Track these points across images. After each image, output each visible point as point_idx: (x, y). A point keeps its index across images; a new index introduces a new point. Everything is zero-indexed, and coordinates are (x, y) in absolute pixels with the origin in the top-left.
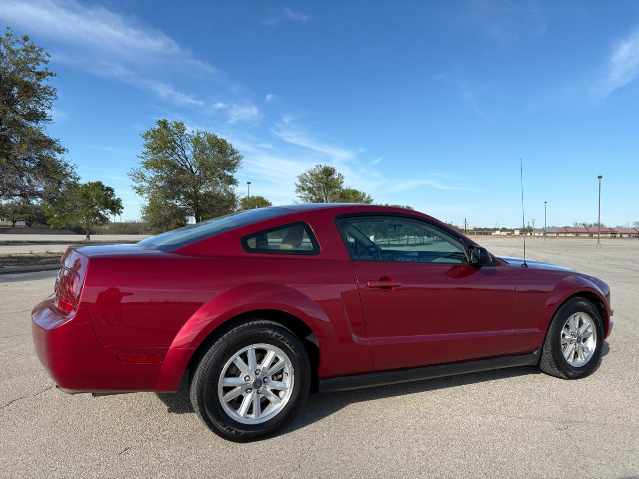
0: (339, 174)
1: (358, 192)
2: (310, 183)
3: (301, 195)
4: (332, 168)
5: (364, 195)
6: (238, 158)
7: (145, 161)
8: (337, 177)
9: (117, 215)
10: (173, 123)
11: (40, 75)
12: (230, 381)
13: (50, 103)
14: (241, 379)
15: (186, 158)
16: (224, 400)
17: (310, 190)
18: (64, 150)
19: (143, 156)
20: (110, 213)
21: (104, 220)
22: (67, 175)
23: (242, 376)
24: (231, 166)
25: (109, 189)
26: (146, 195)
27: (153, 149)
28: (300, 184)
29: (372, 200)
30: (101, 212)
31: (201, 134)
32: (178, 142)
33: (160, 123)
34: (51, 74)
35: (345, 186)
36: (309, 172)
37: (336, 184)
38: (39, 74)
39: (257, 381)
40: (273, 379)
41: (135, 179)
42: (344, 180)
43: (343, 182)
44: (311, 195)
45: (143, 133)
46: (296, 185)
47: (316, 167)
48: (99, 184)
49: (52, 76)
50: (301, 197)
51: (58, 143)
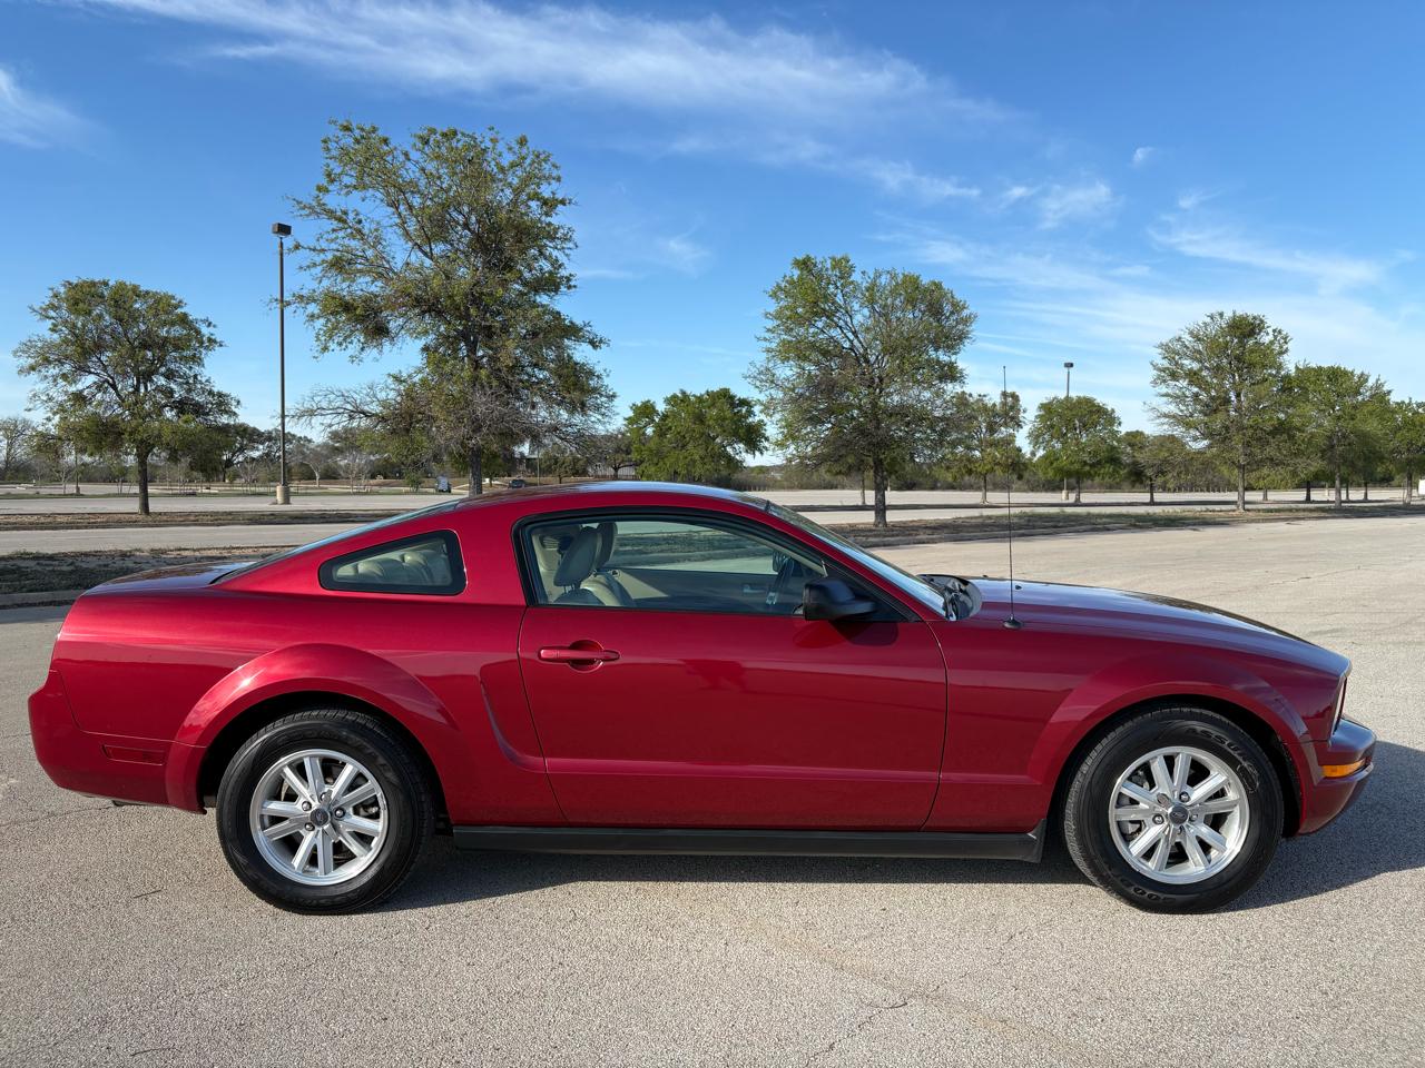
0: (1274, 331)
1: (1345, 373)
2: (1194, 359)
3: (1170, 391)
4: (1254, 318)
5: (1363, 378)
6: (966, 321)
7: (774, 345)
8: (1271, 337)
9: (757, 453)
10: (829, 261)
11: (550, 205)
12: (276, 807)
13: (567, 255)
14: (298, 806)
15: (855, 333)
16: (263, 839)
17: (1193, 377)
18: (601, 341)
19: (768, 335)
20: (747, 451)
21: (734, 465)
22: (595, 390)
23: (301, 800)
24: (953, 340)
25: (744, 402)
26: (777, 416)
27: (788, 319)
28: (1165, 363)
29: (1389, 392)
30: (729, 449)
31: (883, 277)
32: (839, 299)
33: (797, 263)
34: (563, 202)
35: (1291, 363)
36: (1191, 333)
37: (1269, 356)
38: (545, 202)
39: (317, 811)
40: (356, 812)
41: (758, 383)
42: (1290, 345)
43: (1287, 350)
44: (1196, 390)
45: (770, 287)
46: (1155, 367)
47: (1208, 320)
48: (725, 395)
49: (564, 205)
50: (1167, 395)
51: (589, 329)
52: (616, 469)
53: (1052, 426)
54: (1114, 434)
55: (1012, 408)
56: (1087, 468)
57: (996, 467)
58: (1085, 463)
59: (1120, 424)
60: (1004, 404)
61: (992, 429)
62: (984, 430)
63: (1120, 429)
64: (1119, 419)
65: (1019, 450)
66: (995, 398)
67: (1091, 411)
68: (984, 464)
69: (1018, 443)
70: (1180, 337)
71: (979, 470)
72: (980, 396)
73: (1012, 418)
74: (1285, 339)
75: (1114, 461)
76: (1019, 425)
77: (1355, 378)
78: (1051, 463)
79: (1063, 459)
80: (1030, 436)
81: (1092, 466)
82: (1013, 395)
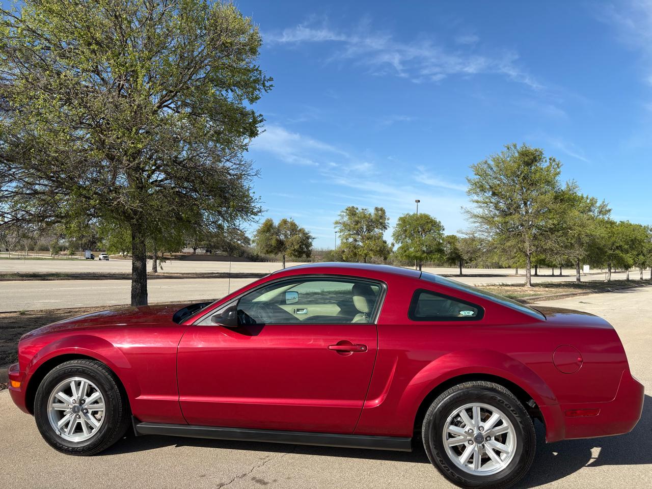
0: (550, 159)
2: (496, 177)
3: (479, 199)
4: (536, 150)
8: (548, 164)
17: (495, 190)
28: (476, 179)
42: (561, 169)
44: (497, 199)
46: (470, 180)
47: (506, 150)
50: (477, 202)
52: (195, 249)
53: (406, 231)
54: (439, 234)
55: (381, 217)
56: (425, 255)
57: (370, 252)
58: (424, 252)
59: (444, 230)
60: (376, 214)
61: (369, 230)
62: (365, 230)
63: (444, 232)
64: (443, 227)
65: (385, 242)
66: (372, 211)
67: (427, 222)
68: (363, 250)
69: (384, 238)
70: (486, 161)
71: (360, 253)
72: (363, 209)
73: (381, 223)
74: (558, 165)
75: (440, 251)
76: (385, 227)
77: (588, 201)
78: (405, 251)
79: (412, 250)
80: (394, 235)
81: (428, 253)
82: (382, 210)
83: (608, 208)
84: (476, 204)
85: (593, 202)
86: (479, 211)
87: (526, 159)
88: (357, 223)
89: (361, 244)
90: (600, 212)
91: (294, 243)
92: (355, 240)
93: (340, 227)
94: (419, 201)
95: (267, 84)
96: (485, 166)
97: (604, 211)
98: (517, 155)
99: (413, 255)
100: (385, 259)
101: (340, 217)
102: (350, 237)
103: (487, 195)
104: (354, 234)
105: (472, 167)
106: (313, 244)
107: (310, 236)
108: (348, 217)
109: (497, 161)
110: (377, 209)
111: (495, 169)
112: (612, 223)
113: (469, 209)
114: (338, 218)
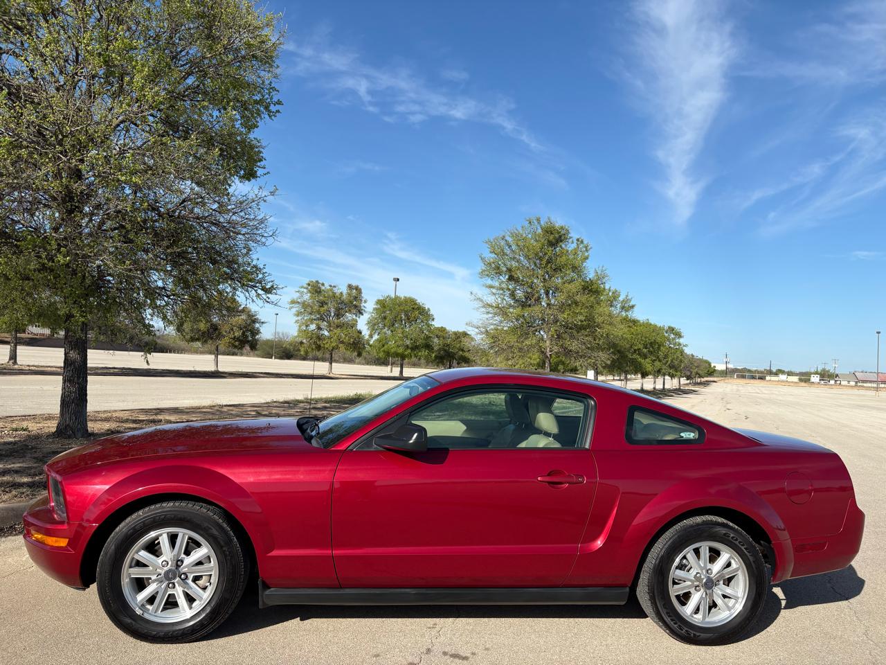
0: (578, 240)
4: (562, 228)
8: (575, 245)
28: (492, 258)
36: (512, 235)
37: (571, 262)
42: (590, 254)
43: (587, 258)
46: (483, 259)
47: (527, 224)
50: (491, 287)
53: (385, 318)
54: (429, 326)
55: (356, 298)
56: (409, 351)
57: (341, 345)
58: (407, 347)
59: (433, 320)
60: (349, 294)
61: (338, 315)
62: (332, 315)
63: (433, 323)
64: (432, 315)
65: (360, 332)
67: (413, 308)
68: (331, 342)
69: (359, 327)
70: (504, 237)
71: (326, 346)
72: (331, 286)
73: (356, 306)
74: (586, 247)
75: (428, 347)
76: (360, 312)
77: (610, 294)
78: (383, 346)
79: (392, 343)
80: (369, 323)
81: (412, 349)
82: (357, 288)
83: (631, 303)
84: (488, 291)
85: (616, 295)
86: (491, 299)
87: (551, 238)
88: (322, 304)
89: (326, 333)
90: (623, 308)
91: (235, 328)
92: (319, 328)
93: (297, 309)
94: (398, 280)
95: (273, 108)
96: (503, 243)
97: (627, 307)
98: (540, 231)
99: (392, 350)
100: (359, 355)
101: (298, 294)
102: (312, 323)
103: (502, 279)
104: (318, 319)
105: (486, 242)
106: (261, 331)
107: (257, 319)
108: (309, 295)
109: (516, 236)
110: (350, 287)
111: (514, 247)
112: (635, 322)
113: (480, 296)
114: (296, 296)
